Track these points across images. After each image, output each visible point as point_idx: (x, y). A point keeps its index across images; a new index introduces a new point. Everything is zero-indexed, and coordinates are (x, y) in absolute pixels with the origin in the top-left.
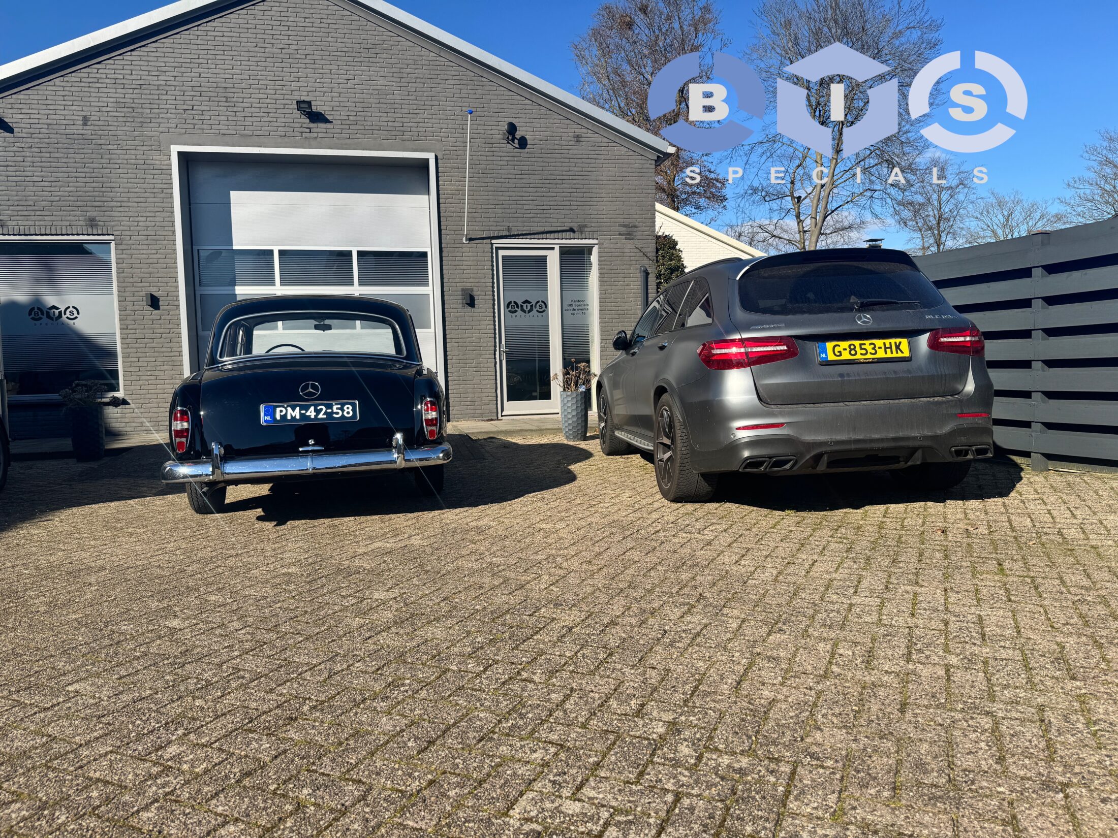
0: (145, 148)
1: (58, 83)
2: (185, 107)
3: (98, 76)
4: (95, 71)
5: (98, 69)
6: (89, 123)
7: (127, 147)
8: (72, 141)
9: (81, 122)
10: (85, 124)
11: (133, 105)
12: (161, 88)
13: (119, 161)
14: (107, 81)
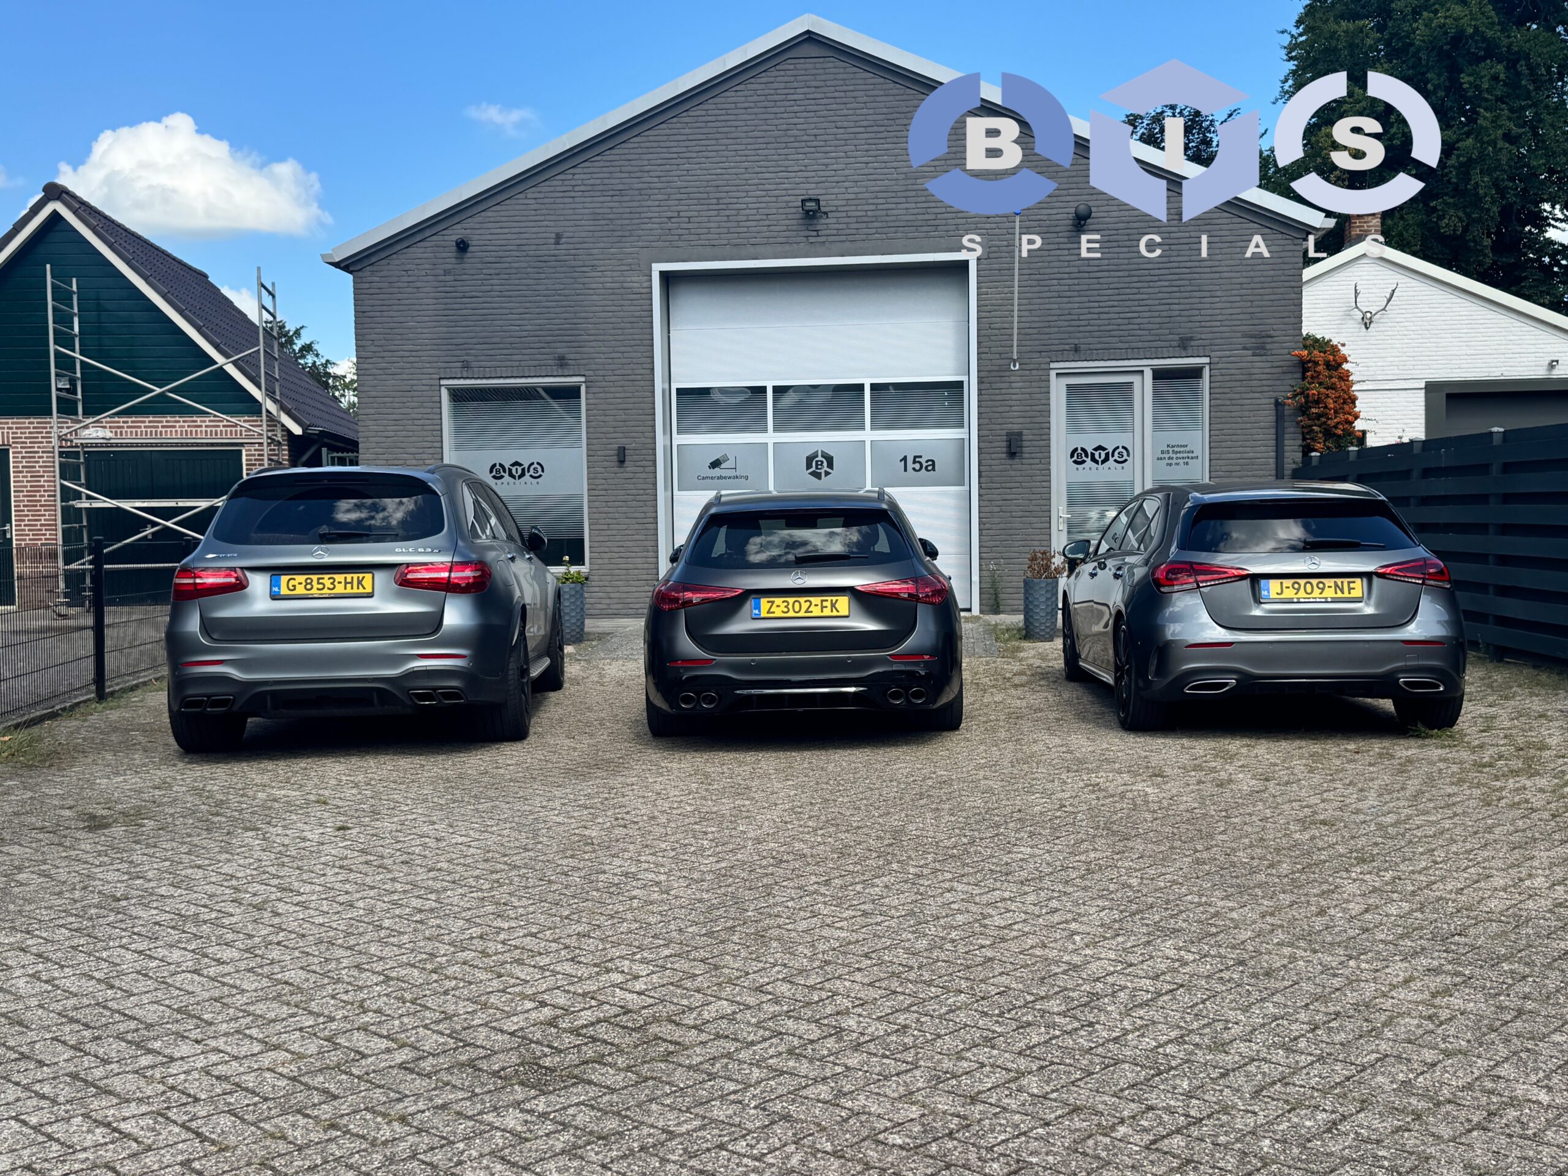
0: (623, 268)
1: (530, 195)
2: (669, 214)
3: (573, 183)
4: (570, 177)
5: (574, 174)
6: (563, 240)
7: (603, 268)
8: (544, 264)
9: (553, 241)
10: (557, 243)
11: (610, 216)
12: (643, 192)
13: (594, 286)
14: (582, 188)
